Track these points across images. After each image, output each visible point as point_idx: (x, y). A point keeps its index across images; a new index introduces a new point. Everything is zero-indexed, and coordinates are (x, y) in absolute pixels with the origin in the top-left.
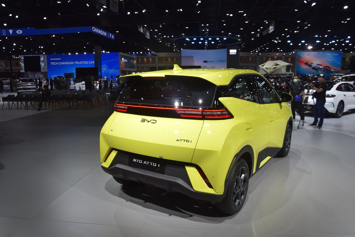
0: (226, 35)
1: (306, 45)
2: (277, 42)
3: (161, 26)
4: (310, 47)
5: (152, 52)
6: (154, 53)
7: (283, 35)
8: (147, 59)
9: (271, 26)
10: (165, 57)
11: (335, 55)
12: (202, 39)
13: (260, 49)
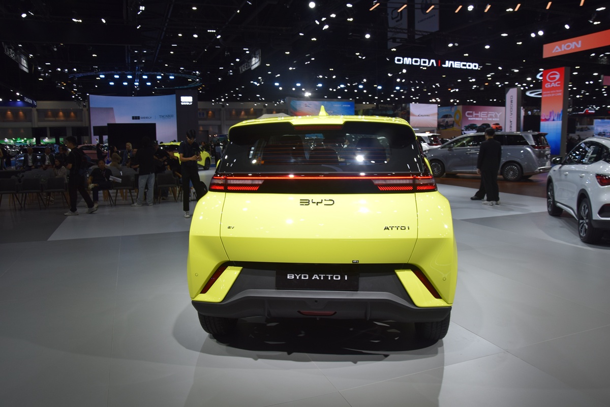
0: (175, 70)
1: (303, 89)
2: (258, 85)
3: (55, 49)
4: (308, 94)
5: (27, 100)
6: (31, 101)
7: (269, 73)
8: (12, 113)
9: (255, 57)
10: (51, 110)
11: (346, 106)
12: (129, 77)
13: (230, 95)
